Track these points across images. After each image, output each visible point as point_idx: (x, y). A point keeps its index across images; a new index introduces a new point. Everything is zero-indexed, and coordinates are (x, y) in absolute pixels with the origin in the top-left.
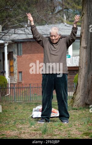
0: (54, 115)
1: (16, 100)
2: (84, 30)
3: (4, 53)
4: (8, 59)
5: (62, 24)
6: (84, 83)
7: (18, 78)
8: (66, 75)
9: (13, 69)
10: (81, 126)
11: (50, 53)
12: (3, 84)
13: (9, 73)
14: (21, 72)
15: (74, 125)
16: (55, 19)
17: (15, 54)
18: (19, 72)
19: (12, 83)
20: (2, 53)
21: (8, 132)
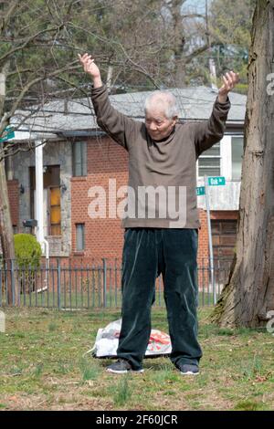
0: (159, 348)
1: (62, 304)
2: (255, 103)
3: (32, 170)
4: (45, 187)
5: (204, 87)
6: (253, 257)
7: (73, 241)
8: (195, 231)
9: (60, 215)
10: (232, 382)
11: (148, 168)
12: (30, 257)
13: (46, 225)
14: (82, 224)
15: (215, 380)
16: (186, 74)
17: (66, 172)
18: (77, 224)
19: (56, 254)
20: (27, 169)
21: (14, 397)
